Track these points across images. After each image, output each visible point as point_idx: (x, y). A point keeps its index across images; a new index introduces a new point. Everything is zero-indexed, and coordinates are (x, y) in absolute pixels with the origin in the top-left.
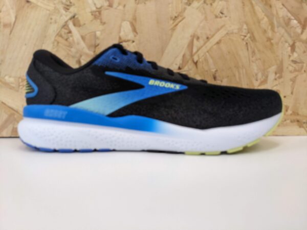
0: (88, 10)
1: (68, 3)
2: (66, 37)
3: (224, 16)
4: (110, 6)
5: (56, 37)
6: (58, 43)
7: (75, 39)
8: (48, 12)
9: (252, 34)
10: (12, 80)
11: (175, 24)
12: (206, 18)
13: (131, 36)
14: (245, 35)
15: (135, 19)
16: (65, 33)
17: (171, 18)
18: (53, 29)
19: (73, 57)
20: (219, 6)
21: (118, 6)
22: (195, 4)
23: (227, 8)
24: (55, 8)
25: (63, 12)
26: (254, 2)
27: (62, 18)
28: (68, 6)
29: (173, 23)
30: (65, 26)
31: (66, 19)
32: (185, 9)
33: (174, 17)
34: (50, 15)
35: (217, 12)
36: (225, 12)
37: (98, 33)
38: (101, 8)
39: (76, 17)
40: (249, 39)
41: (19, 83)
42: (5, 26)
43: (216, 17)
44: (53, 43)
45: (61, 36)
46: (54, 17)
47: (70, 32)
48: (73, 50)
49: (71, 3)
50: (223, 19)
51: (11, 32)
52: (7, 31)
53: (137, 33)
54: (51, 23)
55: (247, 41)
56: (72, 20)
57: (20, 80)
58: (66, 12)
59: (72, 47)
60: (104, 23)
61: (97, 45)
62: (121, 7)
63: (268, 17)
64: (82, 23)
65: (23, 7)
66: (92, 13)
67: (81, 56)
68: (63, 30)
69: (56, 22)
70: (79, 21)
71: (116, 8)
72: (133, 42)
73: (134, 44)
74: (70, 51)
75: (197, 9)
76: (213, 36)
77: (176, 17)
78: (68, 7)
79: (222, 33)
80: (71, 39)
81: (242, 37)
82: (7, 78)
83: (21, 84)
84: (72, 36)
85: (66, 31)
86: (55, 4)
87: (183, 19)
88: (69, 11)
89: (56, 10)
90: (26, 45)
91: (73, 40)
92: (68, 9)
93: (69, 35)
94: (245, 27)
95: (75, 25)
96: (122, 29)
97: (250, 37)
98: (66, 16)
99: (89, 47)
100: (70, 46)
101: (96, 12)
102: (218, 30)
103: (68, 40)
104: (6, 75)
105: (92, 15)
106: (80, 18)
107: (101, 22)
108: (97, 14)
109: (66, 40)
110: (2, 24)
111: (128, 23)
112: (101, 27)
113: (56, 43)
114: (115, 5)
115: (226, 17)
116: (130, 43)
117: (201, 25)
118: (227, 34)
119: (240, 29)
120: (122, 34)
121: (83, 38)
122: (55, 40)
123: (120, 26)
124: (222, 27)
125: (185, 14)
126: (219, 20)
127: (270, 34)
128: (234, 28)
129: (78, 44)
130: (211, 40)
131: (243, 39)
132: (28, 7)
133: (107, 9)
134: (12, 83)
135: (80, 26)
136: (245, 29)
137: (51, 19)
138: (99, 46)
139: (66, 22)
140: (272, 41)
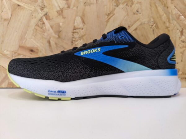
0: (55, 10)
1: (43, 6)
2: (41, 27)
3: (139, 13)
4: (69, 7)
5: (35, 26)
6: (36, 30)
7: (47, 28)
8: (31, 11)
9: (157, 24)
10: (8, 53)
11: (108, 18)
12: (128, 15)
13: (81, 25)
14: (152, 25)
15: (84, 15)
16: (41, 24)
17: (106, 14)
18: (33, 22)
19: (45, 38)
20: (136, 7)
21: (73, 8)
22: (121, 6)
23: (141, 9)
24: (35, 9)
25: (40, 11)
26: (157, 5)
27: (39, 15)
28: (43, 7)
29: (107, 18)
30: (41, 20)
31: (41, 15)
32: (115, 9)
33: (108, 14)
34: (31, 13)
35: (135, 11)
36: (140, 10)
37: (61, 24)
38: (63, 9)
39: (48, 14)
40: (155, 28)
41: (12, 55)
42: (5, 20)
43: (134, 14)
44: (33, 30)
45: (38, 26)
46: (34, 15)
47: (44, 23)
48: (46, 34)
49: (44, 6)
50: (138, 15)
51: (8, 23)
52: (6, 23)
53: (85, 23)
54: (32, 18)
55: (153, 29)
56: (45, 16)
57: (13, 53)
58: (42, 11)
59: (45, 33)
60: (65, 18)
61: (60, 31)
62: (75, 8)
63: (166, 14)
64: (51, 18)
65: (16, 9)
66: (58, 12)
67: (50, 38)
68: (40, 22)
69: (35, 18)
70: (49, 17)
71: (72, 9)
72: (83, 29)
73: (83, 30)
74: (43, 34)
75: (122, 9)
76: (132, 25)
77: (109, 14)
78: (43, 9)
79: (138, 23)
80: (44, 27)
81: (151, 26)
82: (5, 51)
83: (14, 55)
84: (45, 26)
85: (41, 23)
86: (35, 7)
87: (113, 15)
88: (44, 11)
89: (36, 10)
90: (17, 31)
91: (46, 28)
92: (43, 10)
93: (43, 25)
94: (152, 20)
95: (47, 19)
96: (76, 21)
97: (155, 26)
98: (42, 14)
99: (55, 32)
100: (44, 31)
101: (60, 11)
102: (135, 22)
103: (43, 28)
104: (4, 50)
105: (57, 13)
106: (50, 15)
107: (63, 17)
108: (61, 12)
109: (42, 28)
110: (3, 19)
111: (80, 18)
112: (63, 20)
113: (35, 30)
114: (71, 7)
115: (140, 14)
116: (80, 30)
117: (125, 18)
118: (141, 24)
119: (149, 21)
120: (76, 24)
121: (52, 27)
122: (35, 28)
123: (75, 20)
124: (137, 20)
125: (115, 12)
126: (135, 15)
127: (168, 24)
128: (145, 20)
129: (49, 30)
130: (131, 28)
131: (151, 28)
132: (19, 8)
133: (66, 9)
134: (8, 55)
135: (50, 19)
136: (152, 21)
137: (33, 16)
138: (61, 32)
139: (41, 18)
140: (169, 29)
